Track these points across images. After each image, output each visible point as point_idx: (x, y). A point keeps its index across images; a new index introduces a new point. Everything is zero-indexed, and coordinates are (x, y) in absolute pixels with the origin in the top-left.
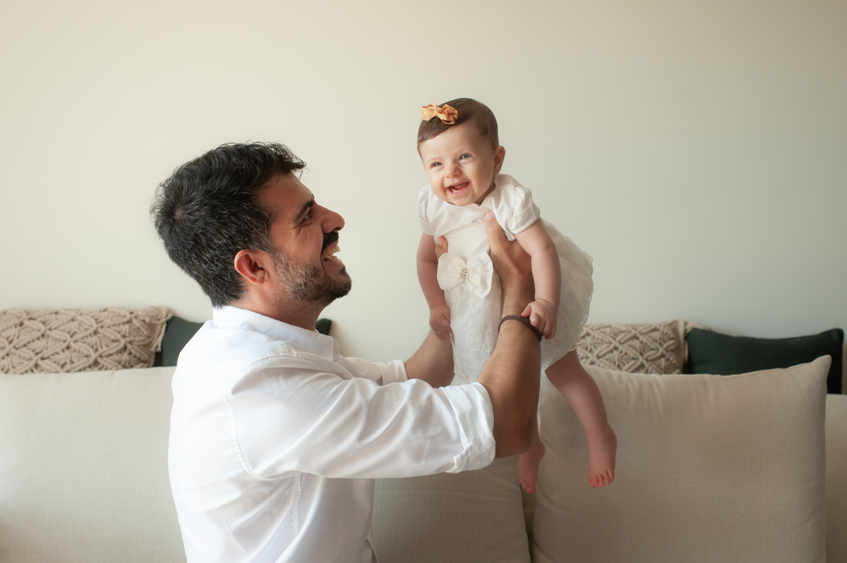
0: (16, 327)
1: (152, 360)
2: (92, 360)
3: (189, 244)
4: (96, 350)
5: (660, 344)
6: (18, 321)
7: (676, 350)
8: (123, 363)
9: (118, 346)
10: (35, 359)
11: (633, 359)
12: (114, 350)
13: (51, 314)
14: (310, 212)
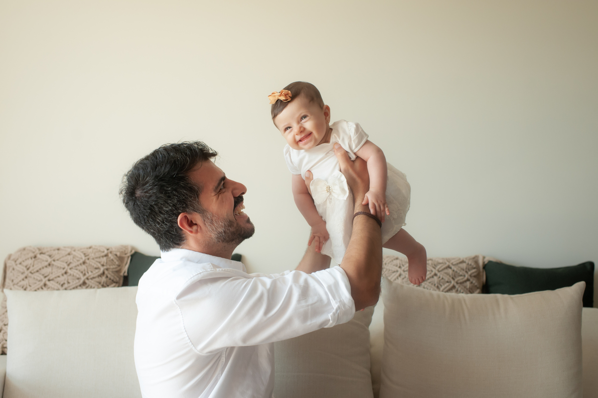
0: (31, 258)
1: (121, 282)
2: (81, 282)
3: (147, 212)
4: (85, 275)
5: (466, 272)
6: (33, 255)
7: (477, 276)
8: (102, 283)
9: (99, 272)
10: (44, 280)
11: (448, 282)
12: (96, 275)
13: (54, 250)
14: (224, 184)
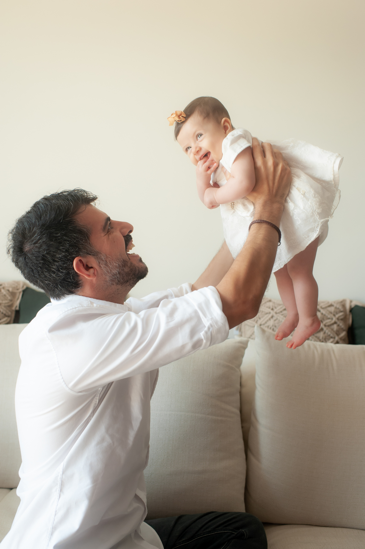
5: (334, 315)
7: (344, 319)
